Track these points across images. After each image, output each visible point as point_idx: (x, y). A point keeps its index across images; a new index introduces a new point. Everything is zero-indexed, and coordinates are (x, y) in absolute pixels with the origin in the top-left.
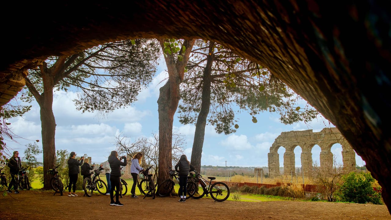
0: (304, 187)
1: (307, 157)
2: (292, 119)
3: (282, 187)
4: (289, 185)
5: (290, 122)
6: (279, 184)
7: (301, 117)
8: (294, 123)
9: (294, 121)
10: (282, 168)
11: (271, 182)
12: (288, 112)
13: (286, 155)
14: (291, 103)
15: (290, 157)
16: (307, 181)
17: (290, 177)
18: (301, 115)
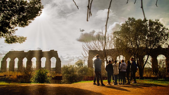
0: (17, 77)
1: (20, 63)
2: (12, 41)
3: (7, 77)
4: (10, 76)
5: (11, 43)
6: (5, 76)
7: (18, 40)
8: (13, 43)
9: (13, 42)
10: (8, 68)
11: (1, 75)
12: (10, 37)
13: (10, 62)
14: (12, 32)
15: (12, 63)
16: (19, 74)
17: (11, 72)
18: (17, 39)
